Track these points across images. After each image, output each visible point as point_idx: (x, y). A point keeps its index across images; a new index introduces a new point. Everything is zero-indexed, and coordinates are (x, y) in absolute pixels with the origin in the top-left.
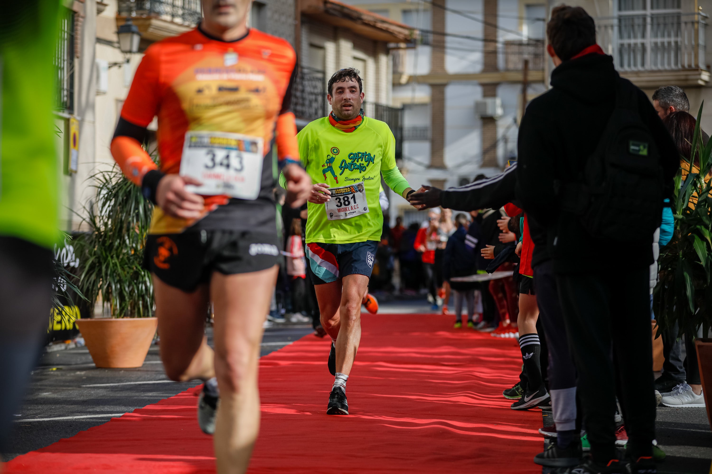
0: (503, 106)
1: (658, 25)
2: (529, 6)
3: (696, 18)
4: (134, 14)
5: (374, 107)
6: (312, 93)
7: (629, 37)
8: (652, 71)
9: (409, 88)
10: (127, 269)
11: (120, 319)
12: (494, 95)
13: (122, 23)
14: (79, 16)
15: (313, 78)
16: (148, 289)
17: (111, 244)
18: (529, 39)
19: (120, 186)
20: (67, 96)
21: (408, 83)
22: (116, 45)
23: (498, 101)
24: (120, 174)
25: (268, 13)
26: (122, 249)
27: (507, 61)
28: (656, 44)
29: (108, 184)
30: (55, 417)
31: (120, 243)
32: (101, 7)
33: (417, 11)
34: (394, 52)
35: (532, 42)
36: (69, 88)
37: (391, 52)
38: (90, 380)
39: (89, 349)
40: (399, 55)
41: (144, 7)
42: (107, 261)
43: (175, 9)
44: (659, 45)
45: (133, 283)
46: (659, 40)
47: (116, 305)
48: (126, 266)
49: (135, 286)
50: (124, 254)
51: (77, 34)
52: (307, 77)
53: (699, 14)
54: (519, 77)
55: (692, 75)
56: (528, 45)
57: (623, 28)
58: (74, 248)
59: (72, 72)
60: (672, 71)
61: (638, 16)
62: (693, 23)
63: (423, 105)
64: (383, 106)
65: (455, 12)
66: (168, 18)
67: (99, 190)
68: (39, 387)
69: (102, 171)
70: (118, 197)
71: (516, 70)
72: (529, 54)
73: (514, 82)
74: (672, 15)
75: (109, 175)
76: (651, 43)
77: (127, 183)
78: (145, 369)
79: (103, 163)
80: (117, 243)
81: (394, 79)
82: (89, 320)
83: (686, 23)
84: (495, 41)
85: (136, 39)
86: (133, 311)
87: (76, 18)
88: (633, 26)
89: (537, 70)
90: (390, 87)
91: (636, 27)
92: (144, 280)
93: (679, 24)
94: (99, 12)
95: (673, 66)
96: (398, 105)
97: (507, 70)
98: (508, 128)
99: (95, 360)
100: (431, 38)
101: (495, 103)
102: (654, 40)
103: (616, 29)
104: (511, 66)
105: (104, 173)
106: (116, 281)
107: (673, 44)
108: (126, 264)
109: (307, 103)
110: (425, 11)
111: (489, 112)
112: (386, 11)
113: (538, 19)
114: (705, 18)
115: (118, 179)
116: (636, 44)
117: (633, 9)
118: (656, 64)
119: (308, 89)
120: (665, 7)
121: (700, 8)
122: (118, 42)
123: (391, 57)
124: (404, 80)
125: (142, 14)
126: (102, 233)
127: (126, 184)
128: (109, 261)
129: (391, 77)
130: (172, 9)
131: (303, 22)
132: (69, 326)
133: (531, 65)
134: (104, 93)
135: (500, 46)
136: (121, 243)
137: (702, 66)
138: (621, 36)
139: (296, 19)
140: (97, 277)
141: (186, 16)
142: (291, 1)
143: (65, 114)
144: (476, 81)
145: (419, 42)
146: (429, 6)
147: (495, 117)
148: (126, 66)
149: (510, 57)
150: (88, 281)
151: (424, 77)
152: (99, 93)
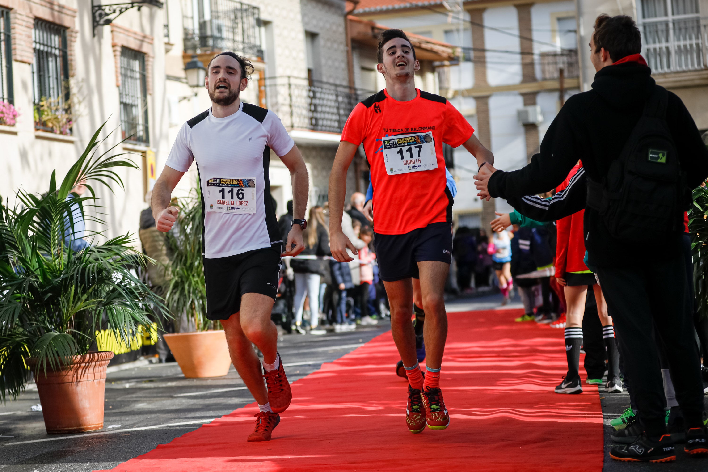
0: (543, 113)
1: (680, 29)
2: (559, 19)
4: (199, 52)
7: (654, 42)
8: (678, 72)
9: (456, 102)
11: (204, 333)
12: (534, 104)
13: (189, 60)
14: (148, 56)
17: (192, 264)
18: (563, 50)
19: (196, 211)
20: (143, 130)
21: (454, 97)
22: (185, 80)
23: (538, 108)
24: (196, 199)
25: (321, 41)
27: (543, 72)
28: (679, 47)
29: (186, 209)
30: (151, 425)
32: (169, 47)
33: (458, 30)
34: (439, 69)
35: (565, 53)
36: (144, 123)
37: (436, 69)
38: (181, 390)
40: (444, 72)
41: (208, 44)
42: (189, 280)
43: (236, 44)
44: (682, 47)
46: (682, 43)
47: (200, 320)
51: (148, 73)
54: (556, 85)
56: (562, 55)
57: (648, 34)
59: (145, 108)
60: (696, 71)
61: (661, 23)
65: (492, 29)
68: (135, 399)
71: (553, 79)
72: (563, 63)
73: (551, 91)
74: (692, 20)
75: (185, 200)
76: (674, 46)
78: (230, 377)
79: (180, 190)
82: (176, 334)
83: (705, 26)
84: (532, 54)
85: (201, 75)
86: (216, 324)
87: (146, 59)
88: (657, 32)
89: (572, 77)
91: (660, 33)
93: (699, 27)
94: (167, 51)
95: (696, 66)
97: (545, 79)
99: (184, 371)
100: (472, 54)
101: (535, 111)
102: (676, 43)
104: (548, 76)
106: (198, 298)
107: (695, 46)
110: (465, 30)
111: (531, 119)
112: (428, 33)
113: (570, 31)
115: (194, 203)
116: (660, 48)
117: (656, 16)
118: (680, 66)
120: (685, 13)
122: (186, 78)
123: (436, 74)
124: (450, 94)
125: (206, 51)
128: (191, 280)
130: (233, 45)
131: (353, 48)
133: (566, 74)
135: (536, 58)
139: (347, 45)
140: (180, 295)
141: (247, 50)
142: (341, 29)
143: (142, 147)
144: (516, 92)
145: (461, 59)
146: (468, 25)
147: (537, 123)
148: (194, 99)
149: (547, 67)
150: (172, 299)
151: (468, 91)
152: (171, 126)
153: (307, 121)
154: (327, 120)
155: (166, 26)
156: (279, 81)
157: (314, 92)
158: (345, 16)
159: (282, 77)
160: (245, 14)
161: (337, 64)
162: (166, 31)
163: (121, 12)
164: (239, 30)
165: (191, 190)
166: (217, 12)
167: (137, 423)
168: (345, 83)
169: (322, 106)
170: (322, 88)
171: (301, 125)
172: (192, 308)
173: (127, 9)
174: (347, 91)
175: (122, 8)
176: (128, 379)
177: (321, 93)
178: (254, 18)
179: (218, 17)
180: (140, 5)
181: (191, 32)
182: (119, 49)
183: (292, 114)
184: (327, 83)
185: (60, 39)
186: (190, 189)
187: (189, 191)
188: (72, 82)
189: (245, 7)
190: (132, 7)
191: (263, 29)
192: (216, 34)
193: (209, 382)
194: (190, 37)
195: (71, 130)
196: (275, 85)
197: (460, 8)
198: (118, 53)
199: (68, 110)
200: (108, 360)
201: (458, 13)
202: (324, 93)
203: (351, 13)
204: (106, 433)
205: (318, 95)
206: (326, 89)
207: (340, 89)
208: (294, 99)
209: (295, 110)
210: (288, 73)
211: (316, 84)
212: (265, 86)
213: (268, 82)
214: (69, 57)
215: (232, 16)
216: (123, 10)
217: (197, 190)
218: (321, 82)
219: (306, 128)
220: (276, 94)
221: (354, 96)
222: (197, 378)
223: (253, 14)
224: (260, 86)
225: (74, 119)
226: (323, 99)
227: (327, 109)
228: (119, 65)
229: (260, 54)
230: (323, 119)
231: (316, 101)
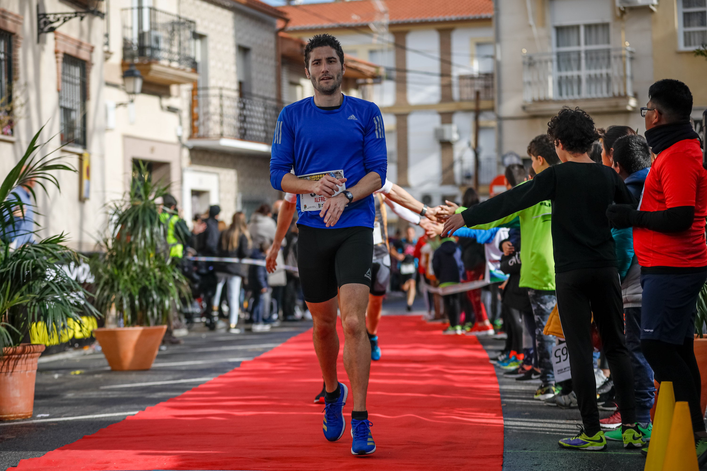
0: (459, 132)
1: (591, 59)
2: (479, 45)
3: (624, 52)
4: (137, 61)
7: (566, 70)
8: (587, 100)
10: (136, 285)
12: (450, 122)
13: (127, 68)
14: (89, 64)
16: (155, 300)
17: (122, 263)
18: (480, 74)
19: (129, 213)
20: (80, 134)
22: (122, 87)
23: (454, 127)
24: (129, 202)
25: (253, 56)
26: (131, 267)
27: (461, 93)
28: (590, 76)
29: (119, 211)
32: (108, 55)
33: (382, 51)
34: (363, 87)
35: (482, 76)
36: (82, 127)
37: (360, 87)
38: (107, 382)
39: (105, 354)
40: (367, 90)
41: (145, 54)
42: (119, 278)
43: (172, 55)
44: (593, 77)
46: (593, 72)
47: (128, 316)
48: (135, 282)
49: (144, 299)
50: (133, 272)
51: (87, 79)
53: (626, 49)
54: (472, 106)
55: (621, 102)
56: (479, 78)
57: (561, 62)
58: (90, 266)
59: (84, 113)
60: (605, 99)
61: (574, 52)
62: (621, 57)
63: (389, 133)
65: (415, 51)
66: (165, 63)
67: (111, 216)
69: (113, 199)
70: (127, 223)
71: (469, 100)
72: (480, 86)
73: (467, 111)
74: (603, 50)
75: (119, 203)
76: (585, 75)
77: (135, 209)
80: (127, 262)
82: (104, 329)
83: (615, 57)
84: (450, 76)
85: (139, 83)
87: (87, 67)
88: (569, 60)
89: (487, 99)
91: (572, 62)
92: (151, 293)
93: (609, 58)
94: (107, 59)
95: (605, 95)
97: (461, 100)
98: (463, 151)
99: (110, 364)
100: (394, 74)
101: (451, 129)
102: (588, 72)
103: (555, 63)
104: (465, 97)
105: (115, 202)
106: (127, 294)
107: (605, 76)
108: (135, 280)
110: (389, 50)
111: (447, 137)
112: (354, 52)
113: (488, 56)
114: (631, 52)
115: (127, 206)
116: (572, 76)
117: (569, 45)
118: (590, 93)
120: (597, 43)
121: (627, 44)
122: (124, 85)
125: (144, 60)
127: (134, 211)
130: (169, 55)
131: (283, 64)
132: (87, 335)
133: (482, 96)
134: (111, 130)
135: (455, 80)
136: (131, 261)
137: (630, 93)
138: (559, 69)
139: (277, 60)
140: (110, 293)
141: (182, 61)
142: (272, 45)
143: (79, 150)
144: (435, 111)
145: (385, 78)
146: (392, 46)
147: (452, 141)
148: (130, 106)
149: (464, 89)
151: (390, 108)
152: (107, 130)
153: (236, 130)
154: (255, 130)
155: (107, 35)
156: (212, 92)
157: (244, 104)
158: (277, 33)
159: (214, 88)
160: (182, 27)
161: (266, 78)
162: (105, 40)
163: (65, 21)
164: (176, 42)
165: (124, 194)
166: (155, 24)
167: (65, 413)
168: (273, 96)
169: (251, 117)
170: (252, 100)
171: (230, 134)
173: (70, 18)
174: (274, 104)
175: (66, 17)
176: (57, 370)
177: (251, 105)
178: (191, 32)
179: (156, 29)
180: (83, 15)
181: (129, 42)
182: (61, 55)
183: (222, 123)
184: (257, 96)
185: (6, 44)
188: (15, 85)
189: (182, 21)
190: (76, 16)
191: (198, 43)
192: (154, 44)
193: (134, 376)
194: (128, 46)
195: (12, 130)
196: (207, 96)
197: (384, 30)
198: (60, 60)
199: (10, 112)
200: (40, 352)
201: (383, 34)
202: (254, 105)
203: (282, 30)
204: (35, 421)
205: (247, 107)
206: (256, 101)
207: (269, 102)
208: (225, 109)
209: (226, 120)
210: (220, 84)
211: (246, 96)
212: (198, 96)
213: (201, 92)
214: (13, 62)
215: (170, 28)
216: (66, 19)
217: (130, 194)
218: (251, 94)
219: (235, 136)
220: (208, 104)
223: (189, 27)
224: (193, 95)
225: (15, 120)
226: (253, 111)
227: (256, 120)
228: (60, 71)
229: (194, 66)
231: (245, 112)
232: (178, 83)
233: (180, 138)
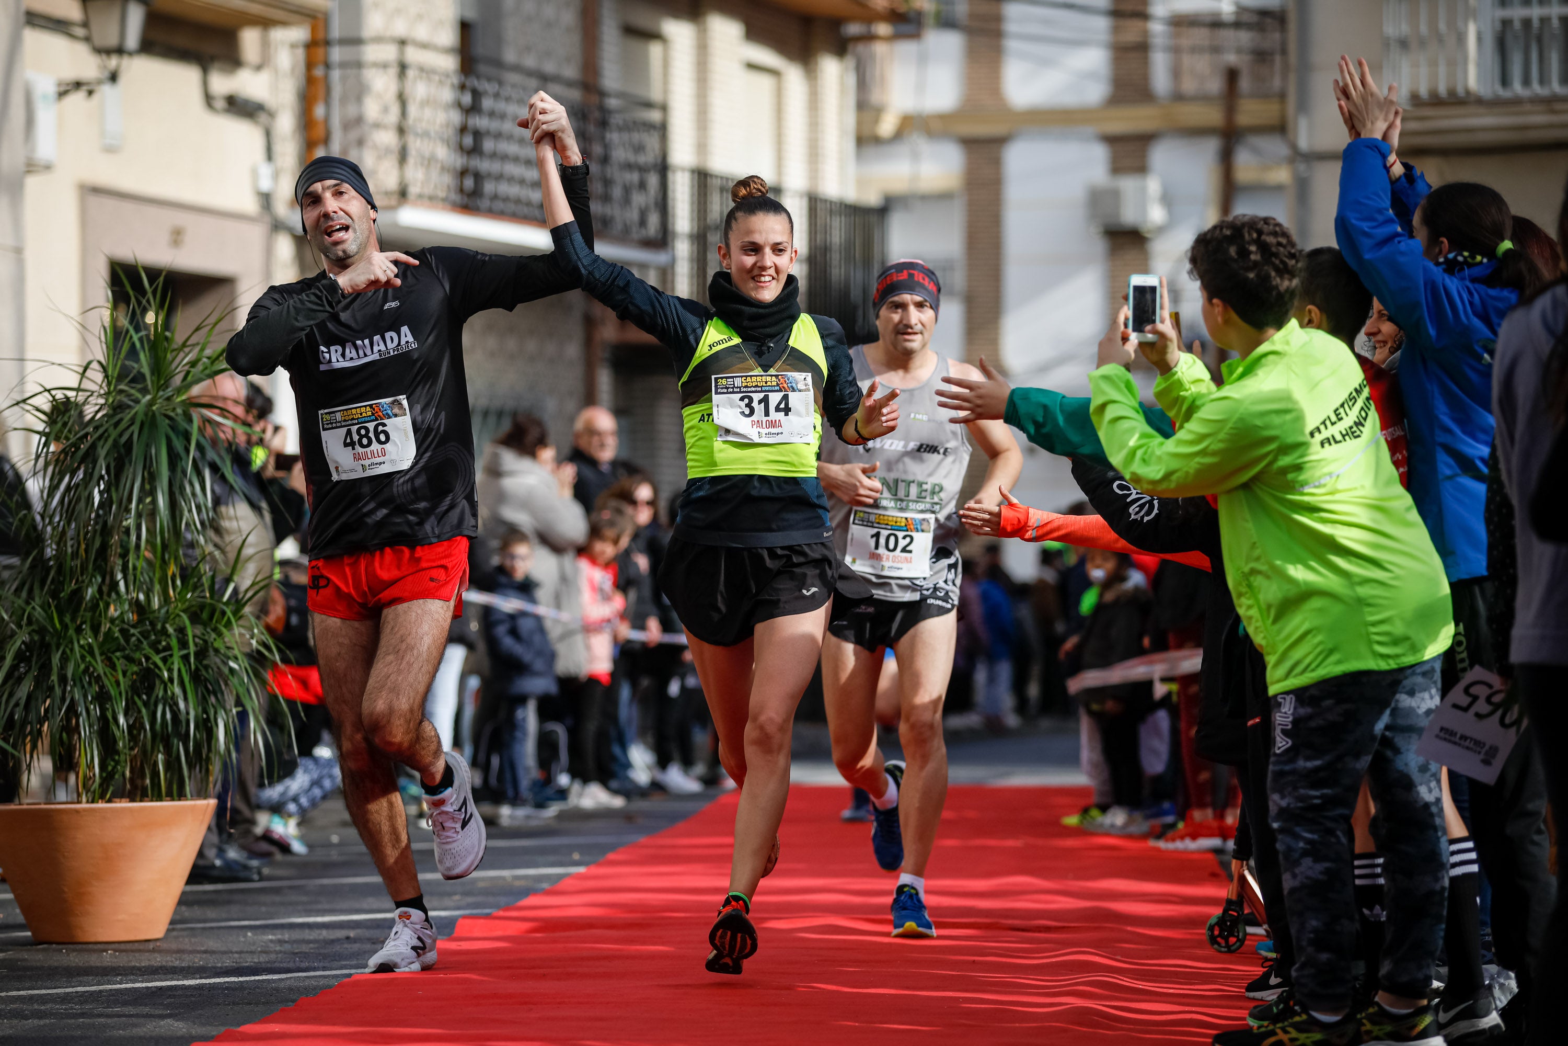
0: (1167, 200)
5: (804, 203)
6: (629, 166)
9: (903, 149)
10: (120, 664)
11: (101, 805)
12: (1141, 168)
15: (635, 123)
16: (183, 717)
17: (77, 594)
18: (1242, 10)
19: (101, 431)
21: (898, 135)
22: (80, 32)
23: (1153, 185)
24: (100, 396)
26: (107, 606)
27: (1176, 73)
31: (100, 591)
34: (861, 48)
35: (1246, 18)
37: (850, 47)
39: (13, 891)
40: (872, 57)
42: (66, 642)
45: (139, 703)
47: (90, 766)
48: (118, 654)
49: (144, 711)
50: (112, 621)
52: (616, 120)
54: (1213, 116)
56: (1237, 24)
63: (943, 197)
64: (831, 202)
67: (43, 439)
69: (48, 387)
70: (95, 462)
71: (1202, 98)
72: (1239, 51)
73: (1195, 132)
77: (121, 420)
78: (172, 945)
80: (90, 592)
81: (859, 123)
82: (12, 807)
84: (1144, 16)
85: (135, 17)
86: (139, 782)
89: (1265, 96)
90: (850, 145)
92: (169, 692)
96: (872, 198)
97: (1178, 97)
99: (31, 920)
100: (963, 8)
101: (1143, 191)
104: (1189, 86)
105: (53, 392)
108: (120, 649)
109: (617, 192)
111: (1129, 216)
115: (97, 408)
116: (1544, 20)
119: (620, 154)
122: (85, 24)
123: (850, 62)
124: (887, 126)
126: (51, 563)
127: (116, 425)
129: (851, 118)
133: (1245, 84)
134: (48, 167)
135: (1157, 28)
136: (105, 589)
140: (36, 687)
144: (1091, 130)
145: (931, 21)
147: (1145, 228)
148: (107, 90)
149: (1187, 60)
150: (11, 695)
151: (943, 118)
152: (32, 167)
153: (448, 180)
154: (511, 180)
156: (371, 53)
157: (476, 95)
159: (379, 40)
161: (549, 11)
165: (86, 369)
168: (571, 71)
169: (498, 136)
170: (501, 83)
171: (428, 190)
172: (69, 729)
177: (497, 96)
183: (403, 156)
184: (517, 68)
186: (84, 364)
187: (81, 370)
193: (108, 958)
196: (359, 65)
202: (508, 99)
205: (487, 103)
206: (514, 86)
208: (413, 110)
209: (415, 145)
210: (400, 28)
211: (482, 68)
212: (327, 66)
213: (336, 54)
217: (105, 369)
218: (498, 63)
219: (444, 200)
220: (360, 92)
221: (597, 114)
222: (72, 943)
224: (310, 65)
226: (503, 116)
227: (512, 148)
230: (499, 177)
231: (480, 122)
232: (265, 23)
233: (266, 199)
